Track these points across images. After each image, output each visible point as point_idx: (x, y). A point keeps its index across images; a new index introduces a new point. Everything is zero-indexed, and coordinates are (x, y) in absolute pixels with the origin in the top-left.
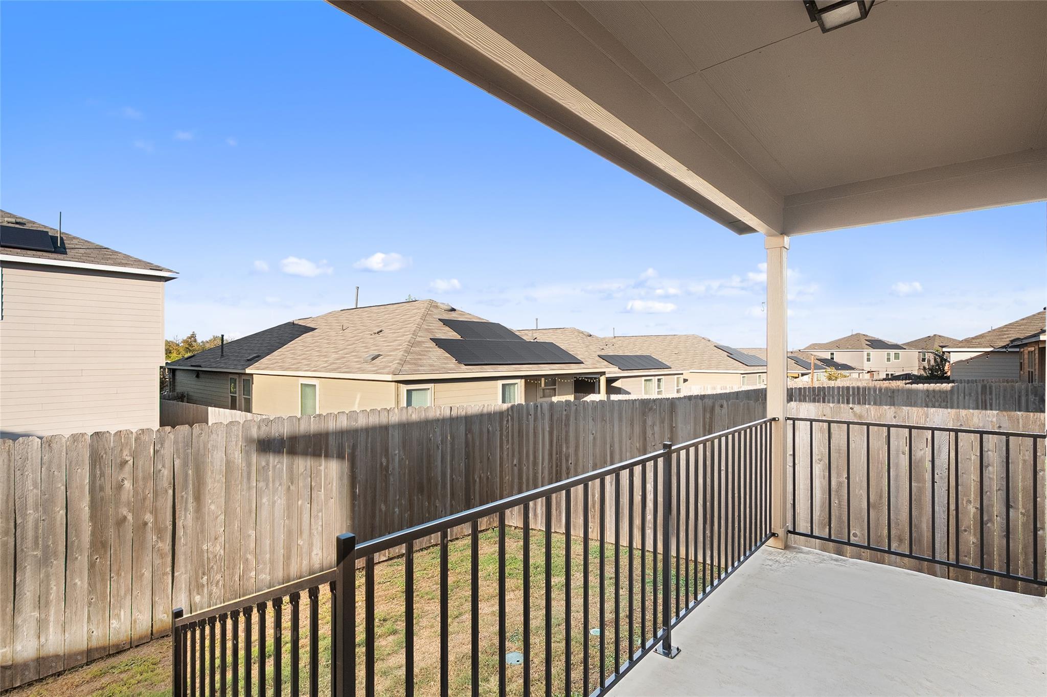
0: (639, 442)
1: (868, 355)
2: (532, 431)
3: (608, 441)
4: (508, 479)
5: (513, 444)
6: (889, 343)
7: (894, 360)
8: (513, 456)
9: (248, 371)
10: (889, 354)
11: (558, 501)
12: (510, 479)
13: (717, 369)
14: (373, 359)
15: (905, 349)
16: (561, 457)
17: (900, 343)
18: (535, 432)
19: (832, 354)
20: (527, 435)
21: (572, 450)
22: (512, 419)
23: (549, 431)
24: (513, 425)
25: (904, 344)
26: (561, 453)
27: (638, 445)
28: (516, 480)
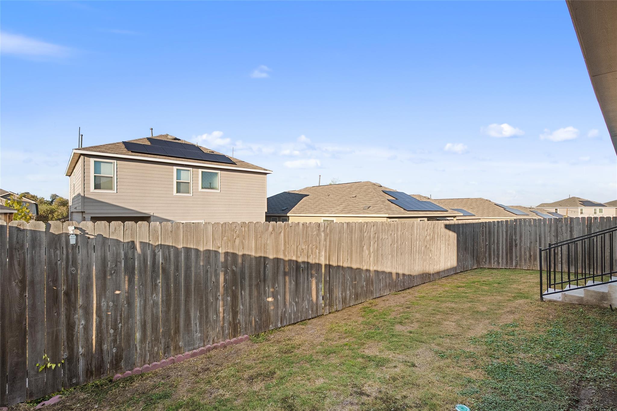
0: (554, 233)
1: (581, 210)
2: (497, 232)
3: (538, 233)
4: (483, 250)
5: (486, 237)
6: (595, 203)
7: (599, 213)
8: (486, 241)
9: (288, 215)
10: (595, 210)
11: (511, 257)
12: (485, 250)
13: (499, 216)
14: (368, 208)
15: (606, 206)
16: (512, 241)
17: (602, 203)
18: (498, 232)
19: (556, 210)
20: (494, 232)
21: (518, 238)
22: (486, 227)
23: (506, 231)
24: (486, 230)
25: (605, 203)
26: (512, 239)
27: (554, 234)
28: (488, 250)
